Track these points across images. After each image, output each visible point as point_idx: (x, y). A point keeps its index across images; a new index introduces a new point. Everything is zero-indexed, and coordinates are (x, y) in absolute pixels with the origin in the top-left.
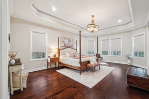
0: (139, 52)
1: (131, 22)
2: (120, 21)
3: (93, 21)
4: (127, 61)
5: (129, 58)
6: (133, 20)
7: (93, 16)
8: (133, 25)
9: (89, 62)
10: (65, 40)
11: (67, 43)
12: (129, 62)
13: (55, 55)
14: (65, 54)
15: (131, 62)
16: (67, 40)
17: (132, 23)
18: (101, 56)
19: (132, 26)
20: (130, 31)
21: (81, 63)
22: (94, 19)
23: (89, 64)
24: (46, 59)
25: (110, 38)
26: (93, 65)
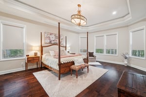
0: (138, 51)
1: (129, 13)
2: (114, 13)
3: (79, 12)
4: (123, 61)
5: (126, 58)
6: (130, 12)
7: (79, 6)
8: (131, 18)
9: (73, 63)
10: (51, 36)
11: (53, 39)
12: (126, 62)
13: (36, 54)
14: (49, 52)
15: (129, 62)
16: (53, 36)
17: (130, 15)
18: (94, 54)
19: (129, 19)
20: (128, 26)
21: (60, 64)
22: (81, 9)
23: (73, 66)
24: (24, 58)
25: (105, 35)
26: (77, 68)
